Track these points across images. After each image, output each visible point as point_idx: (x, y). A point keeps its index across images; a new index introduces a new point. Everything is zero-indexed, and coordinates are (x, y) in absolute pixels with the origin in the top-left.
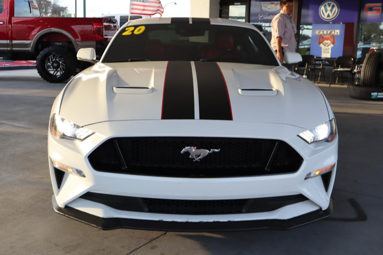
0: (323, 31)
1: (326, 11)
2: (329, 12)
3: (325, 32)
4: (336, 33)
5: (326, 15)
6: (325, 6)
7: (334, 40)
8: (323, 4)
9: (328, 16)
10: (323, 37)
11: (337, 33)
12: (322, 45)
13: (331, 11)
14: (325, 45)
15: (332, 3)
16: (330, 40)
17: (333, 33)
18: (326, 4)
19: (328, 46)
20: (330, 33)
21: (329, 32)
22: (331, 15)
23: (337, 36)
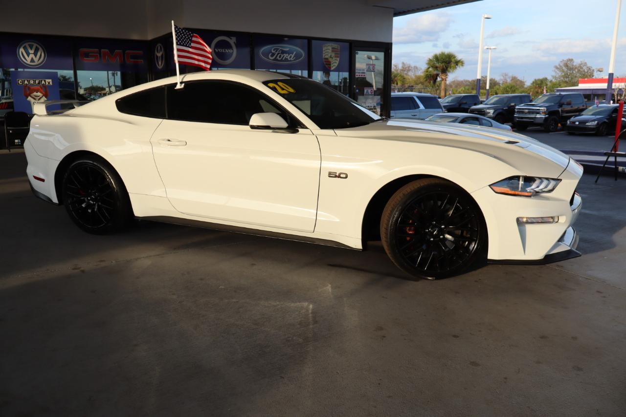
0: (28, 81)
1: (28, 54)
2: (32, 56)
3: (32, 82)
4: (47, 83)
5: (29, 59)
6: (25, 48)
7: (46, 92)
8: (22, 45)
9: (32, 61)
10: (29, 88)
11: (49, 83)
12: (29, 98)
13: (35, 54)
14: (35, 99)
15: (35, 45)
16: (41, 93)
17: (43, 82)
18: (27, 44)
19: (39, 99)
20: (39, 83)
21: (37, 82)
22: (36, 59)
23: (49, 86)
